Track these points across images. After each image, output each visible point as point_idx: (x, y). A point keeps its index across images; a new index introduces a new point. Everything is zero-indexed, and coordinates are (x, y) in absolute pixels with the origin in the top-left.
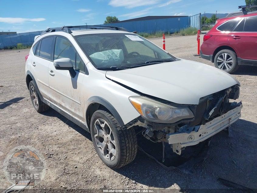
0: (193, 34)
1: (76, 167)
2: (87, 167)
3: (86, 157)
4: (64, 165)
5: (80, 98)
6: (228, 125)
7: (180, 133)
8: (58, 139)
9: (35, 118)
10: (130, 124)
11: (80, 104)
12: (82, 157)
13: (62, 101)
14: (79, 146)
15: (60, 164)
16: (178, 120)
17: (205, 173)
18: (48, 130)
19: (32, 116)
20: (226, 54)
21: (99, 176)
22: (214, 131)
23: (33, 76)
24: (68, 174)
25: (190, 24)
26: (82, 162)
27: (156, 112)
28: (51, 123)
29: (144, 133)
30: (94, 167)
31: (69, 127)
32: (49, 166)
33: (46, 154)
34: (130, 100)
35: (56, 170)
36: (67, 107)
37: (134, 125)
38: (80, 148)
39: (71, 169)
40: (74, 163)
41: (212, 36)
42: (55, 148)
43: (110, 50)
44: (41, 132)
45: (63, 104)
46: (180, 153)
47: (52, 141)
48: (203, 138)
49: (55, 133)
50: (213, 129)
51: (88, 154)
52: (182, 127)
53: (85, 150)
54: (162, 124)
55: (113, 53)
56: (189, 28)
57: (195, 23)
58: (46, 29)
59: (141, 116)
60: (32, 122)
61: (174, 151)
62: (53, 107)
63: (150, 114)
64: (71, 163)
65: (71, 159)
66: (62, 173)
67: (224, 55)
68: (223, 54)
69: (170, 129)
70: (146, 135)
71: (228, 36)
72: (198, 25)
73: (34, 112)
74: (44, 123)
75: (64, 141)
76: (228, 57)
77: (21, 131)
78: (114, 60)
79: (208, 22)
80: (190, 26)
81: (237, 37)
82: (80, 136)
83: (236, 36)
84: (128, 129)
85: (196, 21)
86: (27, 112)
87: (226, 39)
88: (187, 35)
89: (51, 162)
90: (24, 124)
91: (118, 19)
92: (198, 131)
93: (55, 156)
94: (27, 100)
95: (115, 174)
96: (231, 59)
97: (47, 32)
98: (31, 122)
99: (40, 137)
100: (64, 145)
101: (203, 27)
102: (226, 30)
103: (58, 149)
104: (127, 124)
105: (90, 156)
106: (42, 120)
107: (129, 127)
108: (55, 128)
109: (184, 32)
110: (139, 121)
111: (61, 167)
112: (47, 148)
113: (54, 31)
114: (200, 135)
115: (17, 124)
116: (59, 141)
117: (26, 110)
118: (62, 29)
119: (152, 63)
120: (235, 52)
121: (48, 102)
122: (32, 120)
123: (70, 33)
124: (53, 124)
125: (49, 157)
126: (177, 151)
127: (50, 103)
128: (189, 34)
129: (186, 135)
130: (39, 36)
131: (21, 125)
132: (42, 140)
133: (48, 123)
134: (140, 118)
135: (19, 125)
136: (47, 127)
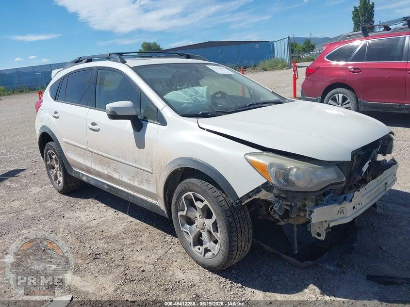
0: (280, 67)
1: (144, 271)
2: (161, 269)
3: (155, 254)
4: (122, 269)
5: (151, 162)
6: (384, 192)
7: (326, 205)
8: (103, 231)
9: (55, 201)
10: (248, 196)
11: (151, 172)
12: (148, 254)
13: (114, 171)
14: (140, 239)
15: (116, 267)
16: (325, 186)
17: (344, 266)
18: (82, 218)
19: (48, 198)
20: (341, 96)
21: (183, 281)
22: (368, 202)
23: (53, 134)
24: (132, 281)
25: (274, 53)
26: (151, 262)
27: (291, 175)
28: (84, 208)
29: (272, 208)
30: (171, 269)
31: (115, 212)
32: (99, 272)
33: (89, 253)
34: (246, 159)
35: (111, 277)
36: (125, 179)
37: (255, 197)
38: (142, 242)
39: (136, 273)
40: (138, 265)
41: (318, 68)
42: (101, 244)
43: (191, 88)
44: (70, 221)
45: (116, 176)
46: (322, 238)
47: (93, 234)
48: (357, 212)
49: (95, 223)
50: (368, 198)
51: (157, 250)
52: (327, 197)
53: (151, 245)
54: (302, 192)
55: (197, 92)
56: (273, 59)
57: (282, 52)
58: (76, 58)
59: (267, 182)
60: (52, 208)
61: (314, 235)
62: (92, 183)
63: (281, 179)
64: (132, 265)
65: (131, 259)
66: (123, 281)
67: (338, 96)
68: (336, 95)
69: (307, 202)
70: (274, 211)
71: (343, 69)
72: (286, 54)
73: (50, 193)
74: (72, 208)
75: (113, 233)
76: (344, 99)
77: (37, 222)
78: (200, 102)
79: (300, 51)
80: (274, 57)
81: (356, 69)
82: (137, 224)
83: (354, 69)
84: (243, 204)
85: (283, 47)
86: (39, 193)
87: (341, 72)
88: (270, 70)
89: (101, 265)
90: (39, 211)
91: (161, 47)
92: (351, 201)
93: (104, 257)
94: (34, 174)
95: (208, 276)
96: (349, 103)
97: (76, 62)
98: (50, 207)
99: (71, 230)
100: (114, 238)
101: (292, 57)
102: (338, 60)
103: (106, 245)
104: (243, 196)
105: (161, 252)
106: (68, 204)
107: (246, 202)
108: (93, 215)
109: (266, 66)
110: (263, 190)
111: (118, 272)
112: (87, 245)
113: (90, 60)
114: (354, 208)
115: (26, 212)
116: (105, 234)
117: (35, 190)
118: (108, 58)
119: (257, 106)
120: (355, 93)
121: (83, 175)
122: (50, 204)
123: (124, 62)
124: (87, 209)
125: (95, 259)
126: (319, 235)
127: (87, 176)
128: (274, 67)
129: (336, 208)
130: (62, 69)
131: (33, 213)
132: (76, 233)
133: (80, 207)
134: (267, 186)
135: (29, 213)
136: (78, 214)
